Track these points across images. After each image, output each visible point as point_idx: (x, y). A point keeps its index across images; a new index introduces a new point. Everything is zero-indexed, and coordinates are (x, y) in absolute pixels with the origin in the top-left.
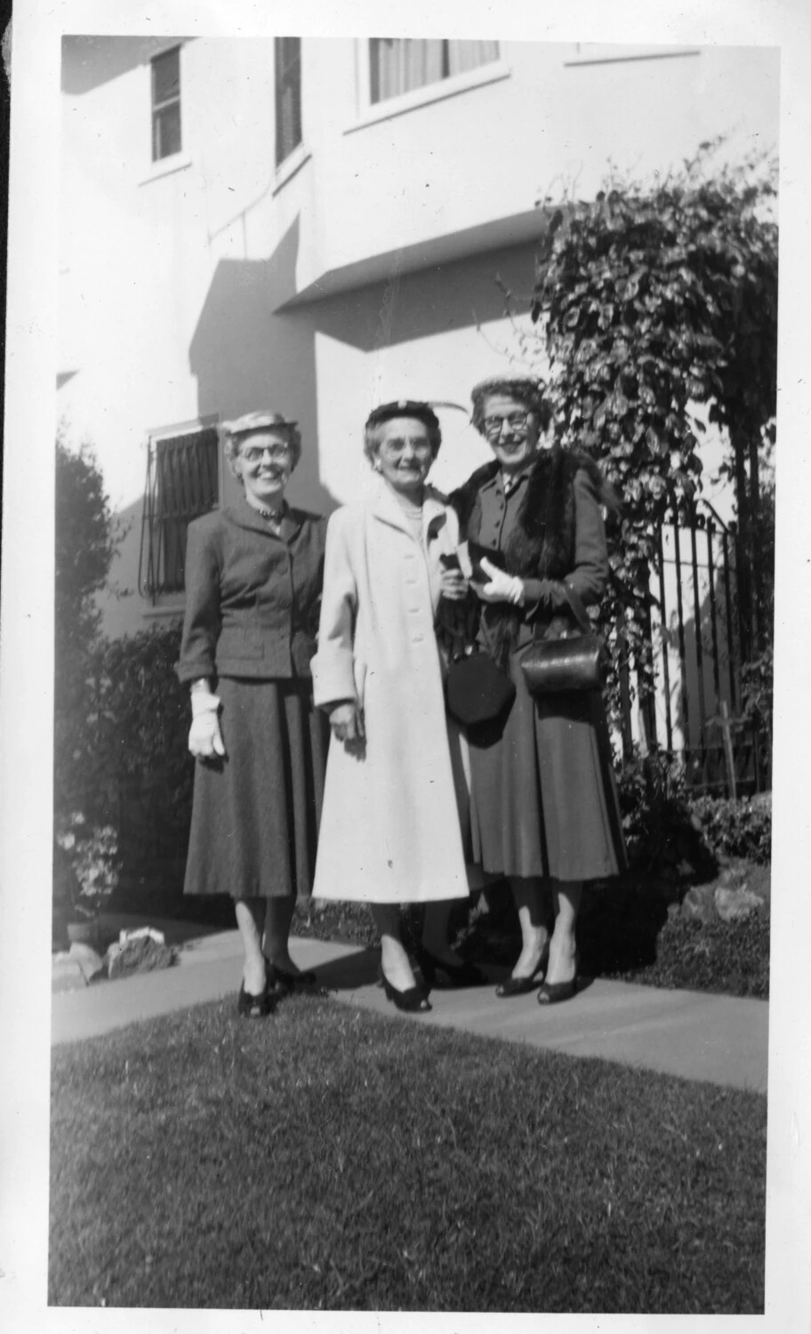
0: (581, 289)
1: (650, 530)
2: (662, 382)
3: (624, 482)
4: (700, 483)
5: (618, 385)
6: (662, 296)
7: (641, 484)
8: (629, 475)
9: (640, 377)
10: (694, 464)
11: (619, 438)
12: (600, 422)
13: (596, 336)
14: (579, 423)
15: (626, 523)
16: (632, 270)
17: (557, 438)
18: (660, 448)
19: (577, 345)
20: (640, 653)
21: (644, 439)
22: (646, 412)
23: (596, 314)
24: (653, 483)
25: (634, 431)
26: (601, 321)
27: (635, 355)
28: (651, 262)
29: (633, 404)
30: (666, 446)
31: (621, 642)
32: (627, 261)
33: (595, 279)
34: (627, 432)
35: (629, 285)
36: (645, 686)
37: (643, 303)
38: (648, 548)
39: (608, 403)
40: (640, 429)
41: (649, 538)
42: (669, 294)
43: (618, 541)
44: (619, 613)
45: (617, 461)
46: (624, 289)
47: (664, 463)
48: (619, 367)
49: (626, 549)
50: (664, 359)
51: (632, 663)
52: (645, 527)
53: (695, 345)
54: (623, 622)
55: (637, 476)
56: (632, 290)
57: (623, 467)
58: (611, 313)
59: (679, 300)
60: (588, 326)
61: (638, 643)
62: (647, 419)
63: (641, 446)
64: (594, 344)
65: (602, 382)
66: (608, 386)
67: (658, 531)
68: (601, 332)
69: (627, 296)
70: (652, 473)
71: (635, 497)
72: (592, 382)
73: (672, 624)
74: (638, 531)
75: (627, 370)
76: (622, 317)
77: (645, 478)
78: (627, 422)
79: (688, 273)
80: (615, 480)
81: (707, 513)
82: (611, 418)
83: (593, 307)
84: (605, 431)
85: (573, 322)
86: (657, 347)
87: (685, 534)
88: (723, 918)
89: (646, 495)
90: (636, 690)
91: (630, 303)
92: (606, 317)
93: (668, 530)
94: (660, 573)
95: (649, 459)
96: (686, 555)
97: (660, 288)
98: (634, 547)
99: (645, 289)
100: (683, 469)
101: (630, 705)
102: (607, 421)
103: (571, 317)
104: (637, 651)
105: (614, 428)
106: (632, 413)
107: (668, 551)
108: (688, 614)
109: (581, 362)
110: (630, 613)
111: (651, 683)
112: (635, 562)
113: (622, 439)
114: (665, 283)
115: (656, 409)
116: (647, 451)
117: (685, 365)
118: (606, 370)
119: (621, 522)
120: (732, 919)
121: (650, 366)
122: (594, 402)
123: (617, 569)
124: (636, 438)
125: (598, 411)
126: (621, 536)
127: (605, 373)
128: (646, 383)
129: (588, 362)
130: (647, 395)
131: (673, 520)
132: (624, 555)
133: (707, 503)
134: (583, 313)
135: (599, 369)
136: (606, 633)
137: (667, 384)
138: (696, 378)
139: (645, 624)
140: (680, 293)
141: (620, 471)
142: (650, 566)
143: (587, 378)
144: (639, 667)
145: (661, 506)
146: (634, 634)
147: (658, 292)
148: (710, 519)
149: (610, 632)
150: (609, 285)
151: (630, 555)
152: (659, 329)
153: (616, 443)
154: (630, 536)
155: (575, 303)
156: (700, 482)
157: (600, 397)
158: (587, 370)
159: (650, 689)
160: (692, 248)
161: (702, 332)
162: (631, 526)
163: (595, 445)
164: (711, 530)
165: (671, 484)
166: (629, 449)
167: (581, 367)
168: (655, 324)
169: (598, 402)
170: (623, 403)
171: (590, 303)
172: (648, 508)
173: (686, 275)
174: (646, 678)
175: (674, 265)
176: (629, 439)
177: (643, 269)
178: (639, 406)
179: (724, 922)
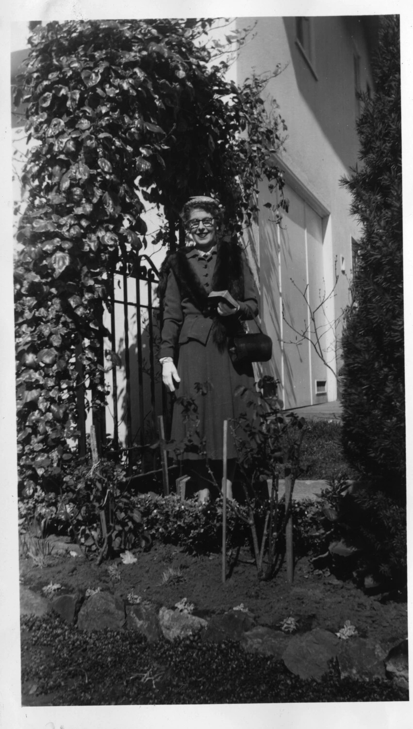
0: (53, 76)
1: (105, 276)
2: (118, 157)
3: (84, 236)
4: (145, 241)
5: (82, 156)
6: (120, 87)
7: (98, 238)
8: (89, 230)
9: (100, 151)
10: (140, 227)
11: (81, 200)
12: (66, 185)
13: (65, 116)
14: (49, 189)
15: (85, 269)
16: (96, 65)
17: (31, 199)
18: (114, 210)
19: (48, 122)
20: (95, 375)
21: (101, 202)
22: (104, 178)
23: (65, 98)
24: (108, 238)
25: (93, 195)
26: (69, 103)
27: (97, 131)
28: (112, 59)
29: (94, 172)
30: (119, 208)
31: (78, 365)
32: (92, 58)
33: (66, 69)
34: (87, 195)
35: (93, 75)
36: (98, 402)
37: (104, 90)
38: (103, 290)
39: (73, 169)
40: (98, 193)
41: (103, 282)
42: (125, 86)
43: (78, 283)
44: (78, 342)
45: (79, 217)
46: (88, 78)
47: (118, 222)
48: (82, 140)
49: (85, 289)
50: (119, 138)
51: (87, 383)
52: (100, 274)
53: (145, 131)
54: (81, 350)
55: (94, 232)
56: (95, 79)
57: (84, 223)
58: (78, 96)
59: (133, 92)
60: (58, 108)
61: (94, 367)
62: (104, 185)
63: (99, 207)
64: (62, 123)
65: (68, 153)
66: (73, 156)
67: (111, 276)
68: (69, 113)
69: (90, 84)
70: (107, 230)
71: (93, 248)
72: (61, 152)
73: (120, 348)
74: (94, 276)
75: (89, 143)
76: (87, 102)
77: (101, 234)
78: (87, 186)
79: (140, 72)
80: (77, 233)
81: (148, 267)
82: (74, 183)
83: (63, 92)
84: (69, 192)
85: (47, 104)
86: (114, 128)
87: (132, 281)
88: (167, 637)
89: (102, 246)
90: (91, 405)
91: (93, 89)
92: (73, 100)
93: (118, 278)
94: (112, 311)
95: (106, 218)
96: (132, 298)
97: (117, 82)
98: (91, 289)
99: (105, 80)
100: (132, 228)
101: (85, 417)
102: (72, 186)
103: (45, 100)
104: (92, 373)
105: (77, 191)
106: (92, 179)
107: (119, 294)
108: (132, 341)
109: (52, 137)
110: (87, 342)
111: (103, 399)
112: (91, 301)
113: (84, 201)
114: (123, 78)
115: (112, 177)
116: (104, 211)
117: (136, 145)
118: (71, 143)
119: (81, 268)
120: (175, 639)
121: (108, 141)
122: (61, 170)
123: (76, 307)
124: (95, 200)
125: (65, 177)
126: (80, 280)
127: (71, 146)
128: (105, 156)
129: (57, 136)
130: (105, 165)
131: (122, 271)
132: (82, 296)
133: (148, 258)
134: (55, 97)
135: (66, 143)
136: (67, 358)
137: (122, 158)
138: (145, 158)
139: (99, 352)
140: (133, 86)
141: (81, 227)
142: (104, 305)
143: (56, 149)
144: (93, 386)
145: (114, 258)
146: (89, 359)
147: (116, 84)
148: (150, 270)
149: (70, 357)
150: (76, 74)
151: (87, 296)
152: (116, 114)
153: (78, 204)
154: (88, 280)
155: (47, 89)
156: (144, 239)
157: (66, 165)
158: (56, 142)
159: (102, 404)
160: (145, 53)
161: (150, 122)
162: (89, 272)
163: (60, 204)
164: (150, 280)
165: (123, 239)
166: (89, 208)
167: (51, 140)
168: (113, 109)
169: (65, 170)
170: (85, 170)
171: (60, 89)
172: (104, 258)
173: (140, 74)
174: (100, 396)
175: (131, 65)
176: (89, 201)
177: (105, 64)
178: (99, 174)
179: (168, 642)
